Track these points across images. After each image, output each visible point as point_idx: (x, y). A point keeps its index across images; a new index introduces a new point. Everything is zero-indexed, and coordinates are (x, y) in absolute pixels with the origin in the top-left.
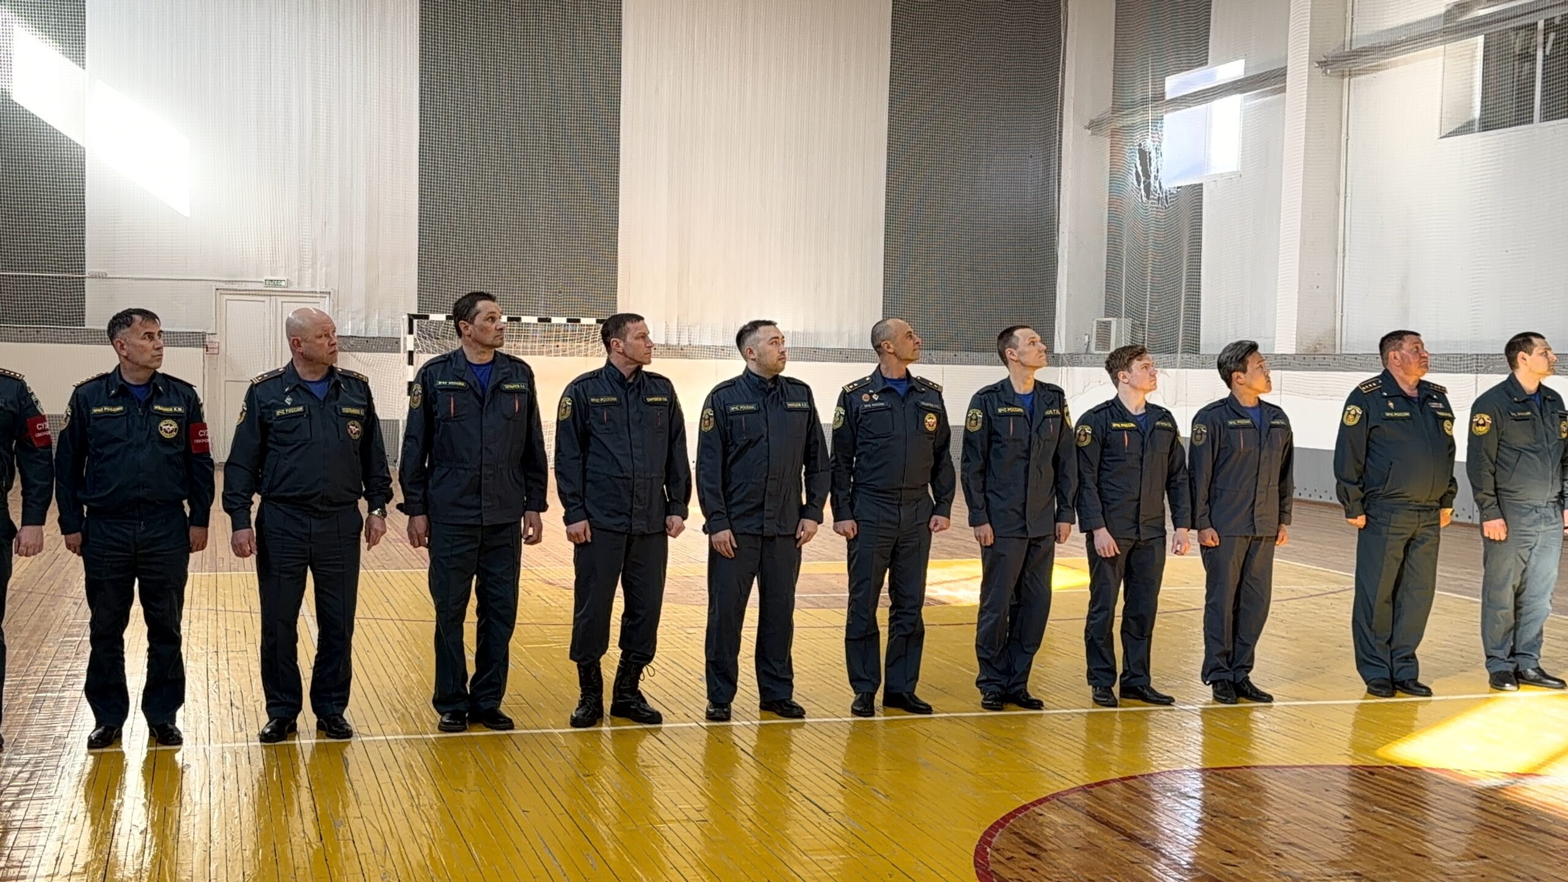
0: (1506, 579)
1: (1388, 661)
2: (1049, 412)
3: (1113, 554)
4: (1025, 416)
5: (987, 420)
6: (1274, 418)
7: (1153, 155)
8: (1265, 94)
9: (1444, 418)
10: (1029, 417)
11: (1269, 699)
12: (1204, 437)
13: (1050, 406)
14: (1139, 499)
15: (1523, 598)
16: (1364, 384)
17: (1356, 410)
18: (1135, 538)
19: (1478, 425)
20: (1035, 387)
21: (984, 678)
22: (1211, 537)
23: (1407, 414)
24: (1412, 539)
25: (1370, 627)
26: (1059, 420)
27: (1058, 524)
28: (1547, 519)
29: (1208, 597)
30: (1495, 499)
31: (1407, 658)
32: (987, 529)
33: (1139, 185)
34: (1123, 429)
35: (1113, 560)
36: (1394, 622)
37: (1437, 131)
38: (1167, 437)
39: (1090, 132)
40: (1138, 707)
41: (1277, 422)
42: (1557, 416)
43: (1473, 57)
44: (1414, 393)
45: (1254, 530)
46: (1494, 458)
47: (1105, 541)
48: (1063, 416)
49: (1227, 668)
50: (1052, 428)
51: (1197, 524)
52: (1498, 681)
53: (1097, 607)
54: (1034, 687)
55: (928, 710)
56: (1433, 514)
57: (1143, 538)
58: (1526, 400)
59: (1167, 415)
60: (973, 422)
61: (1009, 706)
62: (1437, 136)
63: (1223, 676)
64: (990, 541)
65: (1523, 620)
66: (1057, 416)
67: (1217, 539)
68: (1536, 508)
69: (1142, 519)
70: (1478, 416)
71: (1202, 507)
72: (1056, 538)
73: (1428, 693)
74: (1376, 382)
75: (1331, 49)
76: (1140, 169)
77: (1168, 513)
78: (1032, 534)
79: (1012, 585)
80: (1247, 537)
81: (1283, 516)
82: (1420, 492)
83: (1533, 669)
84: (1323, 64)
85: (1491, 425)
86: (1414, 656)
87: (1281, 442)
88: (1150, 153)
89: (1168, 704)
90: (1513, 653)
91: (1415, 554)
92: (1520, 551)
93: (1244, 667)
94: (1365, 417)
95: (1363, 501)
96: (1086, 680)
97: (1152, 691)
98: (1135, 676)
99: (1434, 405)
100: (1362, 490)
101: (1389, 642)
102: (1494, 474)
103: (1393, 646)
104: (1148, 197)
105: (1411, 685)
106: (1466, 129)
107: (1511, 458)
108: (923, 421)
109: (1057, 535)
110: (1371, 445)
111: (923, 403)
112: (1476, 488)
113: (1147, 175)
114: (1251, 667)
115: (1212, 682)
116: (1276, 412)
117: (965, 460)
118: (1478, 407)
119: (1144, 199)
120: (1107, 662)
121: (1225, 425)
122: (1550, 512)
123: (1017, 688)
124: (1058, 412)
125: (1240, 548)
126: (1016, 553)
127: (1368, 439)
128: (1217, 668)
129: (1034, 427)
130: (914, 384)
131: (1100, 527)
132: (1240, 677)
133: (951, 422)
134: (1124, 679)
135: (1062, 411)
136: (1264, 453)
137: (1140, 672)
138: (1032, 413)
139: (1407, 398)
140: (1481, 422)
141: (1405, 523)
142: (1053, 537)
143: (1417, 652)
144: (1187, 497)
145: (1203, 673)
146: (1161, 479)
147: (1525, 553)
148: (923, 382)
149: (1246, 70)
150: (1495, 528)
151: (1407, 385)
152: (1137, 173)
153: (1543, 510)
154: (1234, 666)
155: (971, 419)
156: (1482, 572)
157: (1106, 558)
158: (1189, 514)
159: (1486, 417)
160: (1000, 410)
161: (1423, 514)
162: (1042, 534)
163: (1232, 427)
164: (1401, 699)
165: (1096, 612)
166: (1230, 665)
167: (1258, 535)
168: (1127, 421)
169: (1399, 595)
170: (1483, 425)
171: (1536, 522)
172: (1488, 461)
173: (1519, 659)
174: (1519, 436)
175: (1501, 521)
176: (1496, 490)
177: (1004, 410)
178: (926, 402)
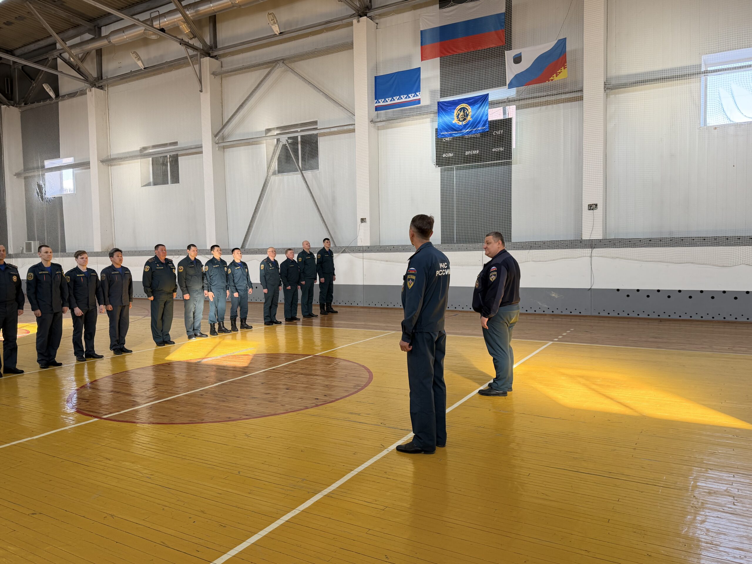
0: (191, 310)
1: (162, 336)
2: (57, 272)
3: (81, 315)
4: (49, 274)
5: (36, 277)
6: (126, 271)
7: (43, 186)
8: (82, 169)
9: (173, 268)
10: (50, 275)
11: (131, 351)
12: (105, 277)
13: (57, 270)
14: (88, 297)
15: (195, 315)
16: (150, 260)
17: (148, 267)
18: (87, 309)
19: (180, 269)
20: (51, 264)
21: (40, 359)
22: (110, 307)
23: (162, 268)
24: (166, 302)
25: (156, 327)
26: (61, 275)
27: (63, 308)
28: (199, 293)
29: (110, 325)
30: (186, 289)
31: (167, 335)
32: (39, 312)
33: (38, 196)
34: (80, 277)
35: (81, 317)
36: (163, 325)
37: (140, 185)
38: (95, 278)
39: (16, 177)
40: (92, 360)
41: (127, 272)
42: (200, 266)
43: (149, 164)
44: (164, 262)
45: (123, 304)
46: (185, 278)
47: (78, 311)
48: (62, 273)
49: (117, 344)
50: (59, 277)
51: (106, 303)
52: (190, 337)
53: (77, 332)
54: (57, 359)
55: (22, 372)
56: (171, 294)
57: (90, 309)
58: (192, 262)
59: (94, 271)
60: (30, 277)
61: (51, 366)
62: (140, 186)
63: (117, 347)
64: (40, 315)
65: (195, 320)
66: (60, 273)
67: (112, 308)
68: (197, 291)
69: (90, 303)
70: (180, 267)
71: (107, 299)
72: (63, 312)
73: (174, 343)
74: (153, 259)
75: (104, 157)
76: (38, 191)
77: (97, 301)
78: (55, 311)
79: (48, 328)
80: (121, 306)
81: (131, 299)
82: (168, 289)
83: (199, 333)
84: (102, 162)
85: (183, 269)
86: (169, 334)
87: (128, 278)
88: (42, 186)
89: (101, 358)
90: (194, 330)
91: (168, 306)
92: (194, 302)
93: (122, 343)
94: (151, 269)
95: (152, 292)
96: (74, 354)
97: (96, 355)
98: (90, 351)
99: (170, 265)
100: (151, 289)
101: (162, 331)
102: (185, 282)
103: (163, 332)
104: (42, 200)
105: (169, 342)
106: (148, 185)
107: (189, 278)
108: (12, 279)
109: (63, 311)
110: (153, 276)
111: (11, 273)
112: (181, 286)
113: (41, 193)
114: (125, 343)
115: (114, 350)
116: (127, 269)
117: (28, 289)
118: (179, 264)
119: (41, 201)
120: (81, 348)
121: (111, 274)
122: (201, 291)
123: (52, 361)
124: (60, 272)
125: (119, 309)
126: (49, 318)
127: (152, 275)
128: (115, 345)
129: (53, 277)
130: (8, 266)
131: (76, 307)
132: (122, 347)
133: (21, 278)
134: (86, 353)
135: (61, 272)
136: (124, 281)
137: (91, 350)
138: (51, 273)
139: (162, 263)
140: (181, 268)
141: (164, 298)
142: (62, 312)
143: (169, 333)
144: (102, 295)
145: (110, 347)
146: (94, 292)
147: (195, 303)
148: (11, 265)
149: (75, 160)
150: (187, 296)
151: (162, 260)
152: (37, 192)
153: (199, 291)
154: (120, 344)
155: (29, 276)
156: (184, 309)
157: (79, 316)
158: (103, 301)
159: (182, 267)
160: (40, 273)
161: (169, 295)
162: (58, 311)
163: (113, 274)
164: (167, 346)
165: (76, 333)
166: (118, 343)
167: (124, 305)
168: (82, 274)
169: (163, 317)
170: (181, 269)
171: (197, 294)
172: (183, 279)
173: (196, 331)
174: (191, 272)
175: (188, 294)
176: (186, 286)
177: (41, 272)
178: (13, 272)
